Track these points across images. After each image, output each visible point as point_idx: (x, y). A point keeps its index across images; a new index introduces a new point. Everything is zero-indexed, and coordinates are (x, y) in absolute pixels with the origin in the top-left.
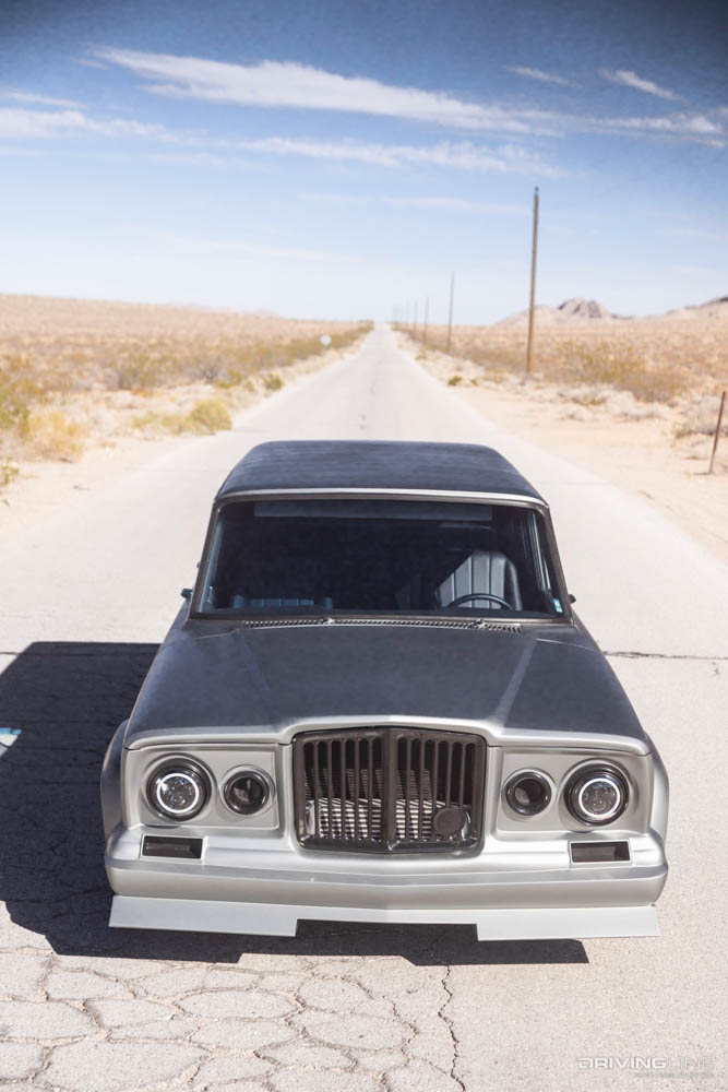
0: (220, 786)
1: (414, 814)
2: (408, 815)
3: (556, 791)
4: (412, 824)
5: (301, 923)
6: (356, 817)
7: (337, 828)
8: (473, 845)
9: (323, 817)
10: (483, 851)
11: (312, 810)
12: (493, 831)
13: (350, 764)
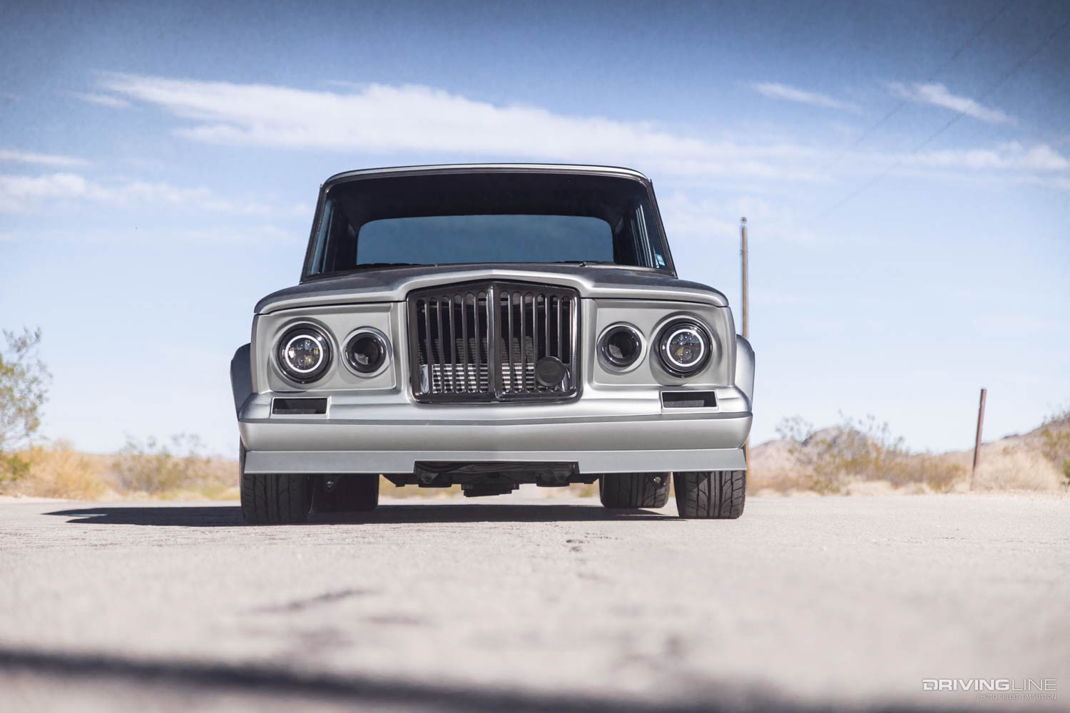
0: (341, 348)
1: (519, 370)
2: (512, 373)
3: (646, 344)
4: (517, 380)
5: (418, 464)
6: (465, 375)
7: (449, 385)
8: (573, 394)
9: (436, 376)
10: (582, 398)
11: (426, 370)
12: (590, 380)
13: (459, 334)
